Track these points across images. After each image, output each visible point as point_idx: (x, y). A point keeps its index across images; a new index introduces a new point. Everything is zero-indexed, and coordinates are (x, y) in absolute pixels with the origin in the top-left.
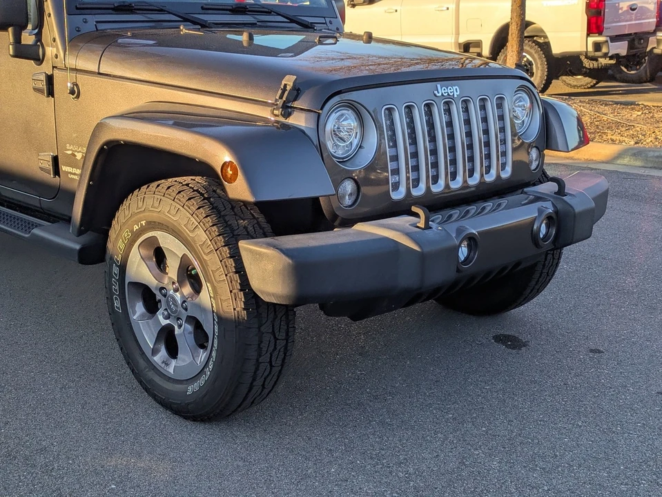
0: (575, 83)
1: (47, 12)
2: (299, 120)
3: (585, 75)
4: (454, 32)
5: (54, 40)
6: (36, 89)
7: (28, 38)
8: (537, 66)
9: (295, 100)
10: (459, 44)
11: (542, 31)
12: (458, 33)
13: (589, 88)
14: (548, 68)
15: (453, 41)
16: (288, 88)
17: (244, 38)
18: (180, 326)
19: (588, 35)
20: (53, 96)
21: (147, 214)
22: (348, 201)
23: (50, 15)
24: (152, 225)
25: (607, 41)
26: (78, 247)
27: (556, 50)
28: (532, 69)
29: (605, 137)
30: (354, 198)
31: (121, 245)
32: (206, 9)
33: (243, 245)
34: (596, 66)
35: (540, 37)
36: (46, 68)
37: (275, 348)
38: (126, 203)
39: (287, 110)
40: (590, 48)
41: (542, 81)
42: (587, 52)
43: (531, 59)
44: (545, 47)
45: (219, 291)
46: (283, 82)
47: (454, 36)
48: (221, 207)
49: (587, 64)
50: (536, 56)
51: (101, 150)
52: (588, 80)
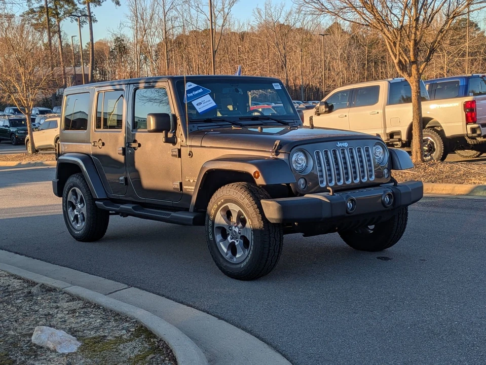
0: (466, 155)
1: (178, 124)
2: (282, 156)
3: (472, 149)
4: (383, 127)
5: (182, 135)
6: (172, 155)
7: (170, 135)
8: (436, 144)
9: (280, 149)
10: (387, 134)
11: (438, 123)
12: (385, 127)
13: (475, 157)
14: (444, 145)
15: (383, 132)
16: (277, 145)
17: (258, 129)
18: (237, 241)
19: (467, 124)
20: (180, 157)
21: (224, 197)
22: (302, 187)
23: (180, 125)
24: (226, 201)
25: (479, 127)
26: (193, 217)
27: (448, 134)
28: (434, 146)
29: (470, 181)
30: (304, 185)
31: (213, 212)
32: (241, 119)
33: (262, 201)
34: (475, 142)
35: (438, 127)
36: (178, 146)
37: (276, 244)
38: (215, 195)
39: (277, 153)
40: (469, 132)
41: (441, 154)
42: (467, 134)
43: (432, 140)
44: (441, 133)
45: (254, 221)
46: (275, 143)
47: (383, 129)
48: (253, 190)
49: (469, 141)
50: (436, 138)
51: (205, 174)
52: (474, 152)
